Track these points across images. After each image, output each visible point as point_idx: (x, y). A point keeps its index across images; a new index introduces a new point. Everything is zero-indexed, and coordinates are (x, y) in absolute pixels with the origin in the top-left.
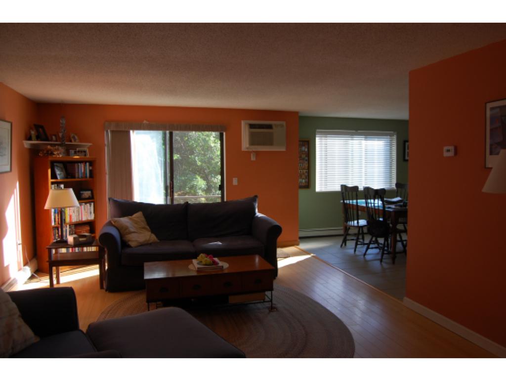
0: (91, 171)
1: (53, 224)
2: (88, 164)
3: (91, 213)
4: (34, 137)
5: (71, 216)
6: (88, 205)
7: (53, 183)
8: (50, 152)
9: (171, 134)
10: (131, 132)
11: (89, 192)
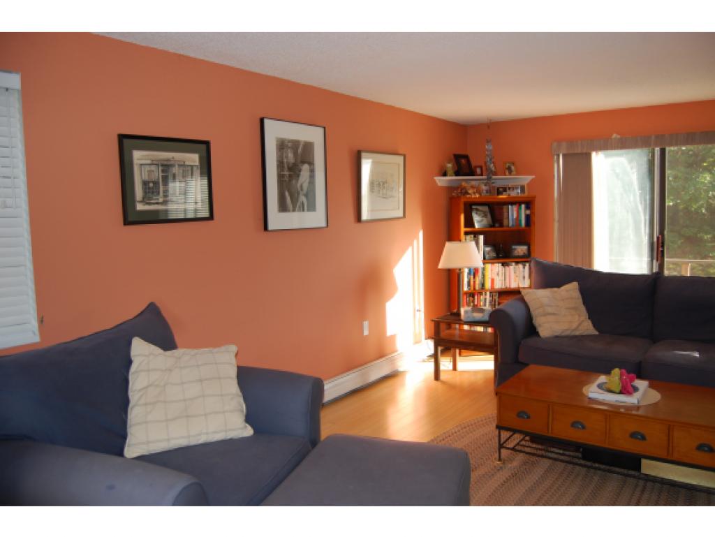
0: (528, 217)
1: (466, 289)
2: (523, 206)
3: (524, 277)
4: (450, 171)
5: (493, 281)
6: (520, 266)
7: (466, 233)
8: (464, 191)
9: (663, 152)
10: (594, 154)
11: (525, 248)
